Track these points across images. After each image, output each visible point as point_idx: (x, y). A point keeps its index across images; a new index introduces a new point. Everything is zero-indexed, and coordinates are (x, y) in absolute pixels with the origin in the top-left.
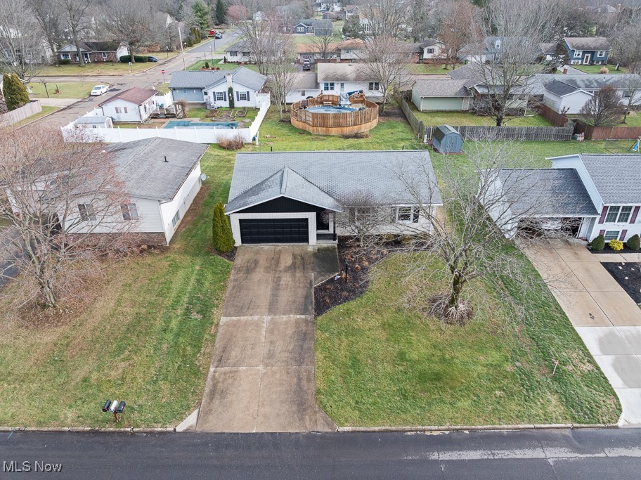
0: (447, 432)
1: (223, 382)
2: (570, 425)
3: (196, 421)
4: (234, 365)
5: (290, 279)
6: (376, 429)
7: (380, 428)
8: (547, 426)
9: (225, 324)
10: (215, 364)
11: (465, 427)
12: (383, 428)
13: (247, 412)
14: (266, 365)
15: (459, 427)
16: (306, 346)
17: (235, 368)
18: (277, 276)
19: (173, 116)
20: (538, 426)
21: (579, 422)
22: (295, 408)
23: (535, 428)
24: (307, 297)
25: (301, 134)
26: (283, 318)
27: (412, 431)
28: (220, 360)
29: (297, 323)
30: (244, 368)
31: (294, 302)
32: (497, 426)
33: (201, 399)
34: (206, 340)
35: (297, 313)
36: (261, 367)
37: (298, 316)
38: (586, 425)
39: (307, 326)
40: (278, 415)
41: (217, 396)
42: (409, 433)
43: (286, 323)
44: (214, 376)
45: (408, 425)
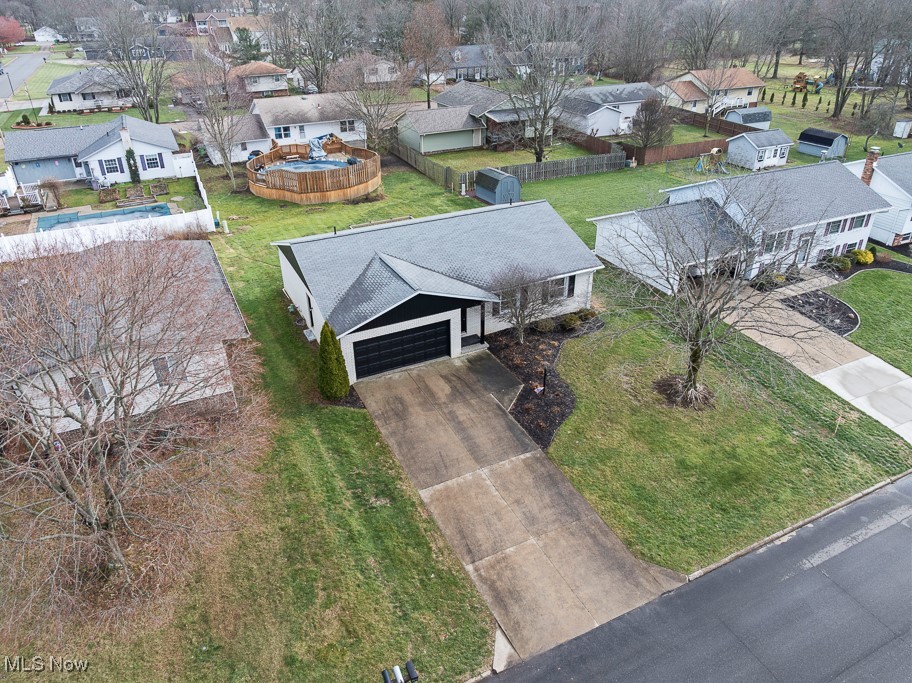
0: (794, 533)
1: (500, 579)
2: (889, 481)
3: (509, 646)
4: (495, 551)
5: (468, 411)
6: (727, 560)
7: (729, 557)
8: (872, 489)
9: (432, 501)
10: (468, 559)
11: (806, 520)
12: (733, 555)
13: (566, 606)
14: (537, 534)
15: (801, 523)
16: (564, 492)
17: (499, 555)
18: (446, 411)
19: (39, 208)
20: (865, 492)
21: (894, 474)
22: (618, 575)
23: (864, 495)
24: (511, 428)
25: (281, 207)
26: (504, 465)
27: (761, 547)
28: (470, 551)
29: (527, 464)
30: (511, 549)
31: (500, 439)
32: (833, 507)
33: (491, 614)
34: (425, 530)
35: (517, 453)
36: (532, 540)
37: (522, 456)
38: (901, 475)
39: (543, 465)
40: (607, 592)
41: (509, 601)
42: (761, 551)
43: (514, 470)
44: (480, 575)
45: (755, 541)
